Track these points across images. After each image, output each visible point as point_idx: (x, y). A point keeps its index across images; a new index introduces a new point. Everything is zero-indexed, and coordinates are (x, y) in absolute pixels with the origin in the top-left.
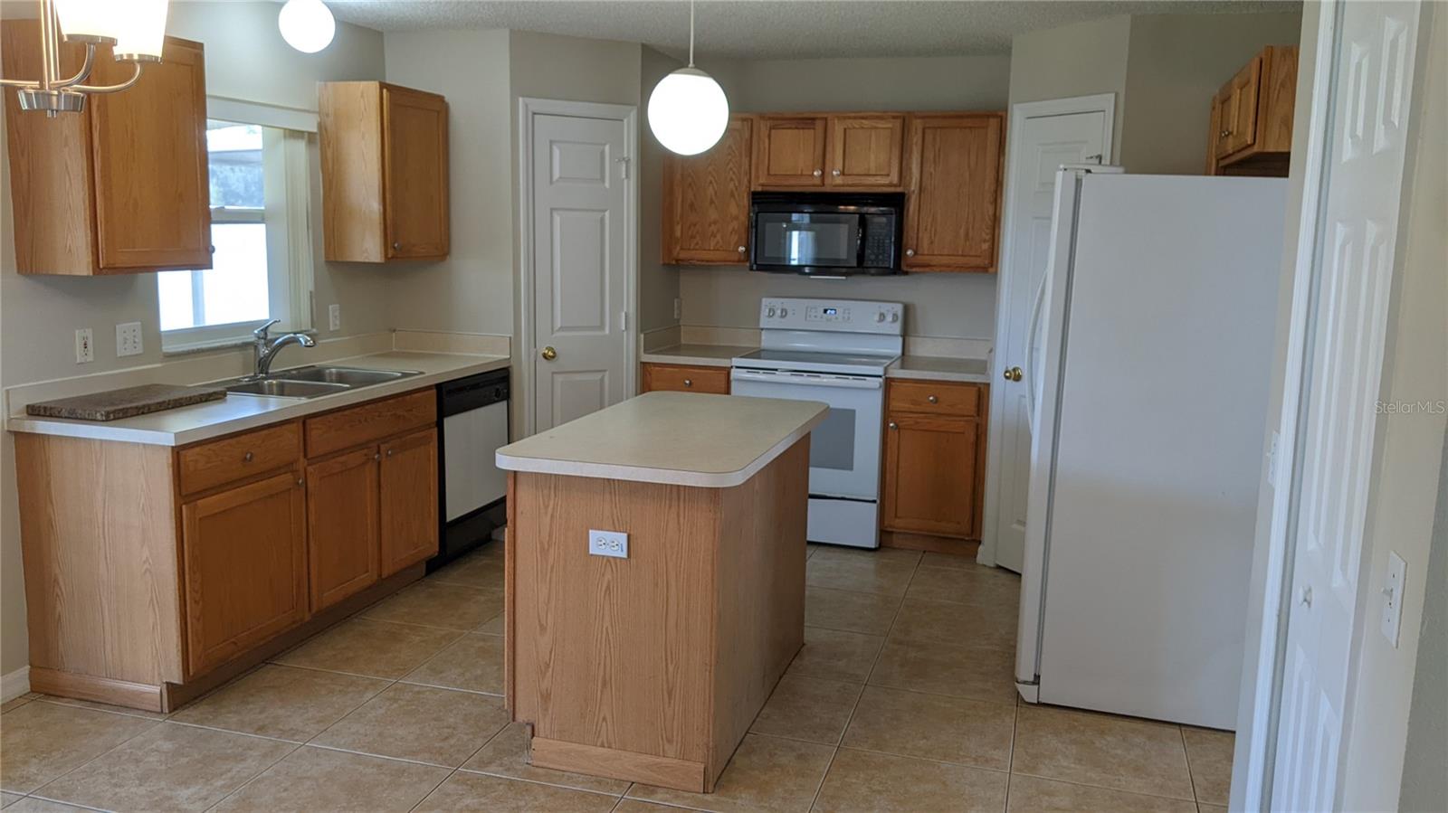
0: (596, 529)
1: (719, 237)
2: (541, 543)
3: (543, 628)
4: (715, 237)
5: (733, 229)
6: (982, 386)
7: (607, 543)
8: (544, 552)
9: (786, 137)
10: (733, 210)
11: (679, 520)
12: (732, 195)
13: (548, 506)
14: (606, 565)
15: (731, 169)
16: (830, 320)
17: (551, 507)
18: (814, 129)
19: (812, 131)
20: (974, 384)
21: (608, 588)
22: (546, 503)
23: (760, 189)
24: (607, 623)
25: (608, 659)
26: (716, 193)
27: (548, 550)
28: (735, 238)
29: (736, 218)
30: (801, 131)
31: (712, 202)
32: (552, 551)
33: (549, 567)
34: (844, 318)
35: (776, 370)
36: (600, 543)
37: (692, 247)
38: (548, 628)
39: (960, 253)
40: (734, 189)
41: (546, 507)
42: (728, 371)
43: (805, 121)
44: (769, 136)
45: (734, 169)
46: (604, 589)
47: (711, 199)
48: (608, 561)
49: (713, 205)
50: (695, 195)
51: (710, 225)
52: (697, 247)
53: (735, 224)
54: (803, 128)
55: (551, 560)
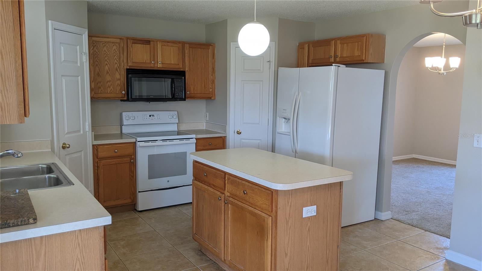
0: (305, 207)
1: (111, 88)
2: (286, 219)
3: (286, 255)
4: (110, 87)
5: (118, 84)
6: (223, 137)
7: (309, 211)
8: (287, 222)
9: (139, 47)
10: (118, 76)
11: (331, 195)
12: (117, 70)
13: (289, 202)
14: (308, 220)
15: (115, 59)
16: (152, 119)
17: (290, 202)
18: (150, 45)
19: (149, 45)
20: (221, 137)
21: (309, 229)
22: (288, 201)
23: (128, 68)
24: (308, 244)
25: (308, 258)
26: (109, 69)
27: (289, 221)
28: (119, 88)
29: (120, 79)
30: (144, 45)
31: (107, 73)
32: (290, 221)
33: (289, 227)
34: (158, 118)
35: (157, 140)
36: (307, 212)
37: (99, 92)
38: (288, 254)
39: (203, 93)
40: (117, 67)
41: (288, 203)
42: (135, 144)
43: (147, 42)
44: (132, 46)
45: (117, 59)
46: (308, 230)
47: (107, 71)
48: (309, 218)
49: (108, 74)
50: (99, 70)
51: (107, 82)
52: (102, 92)
53: (119, 82)
54: (145, 44)
55: (290, 225)
